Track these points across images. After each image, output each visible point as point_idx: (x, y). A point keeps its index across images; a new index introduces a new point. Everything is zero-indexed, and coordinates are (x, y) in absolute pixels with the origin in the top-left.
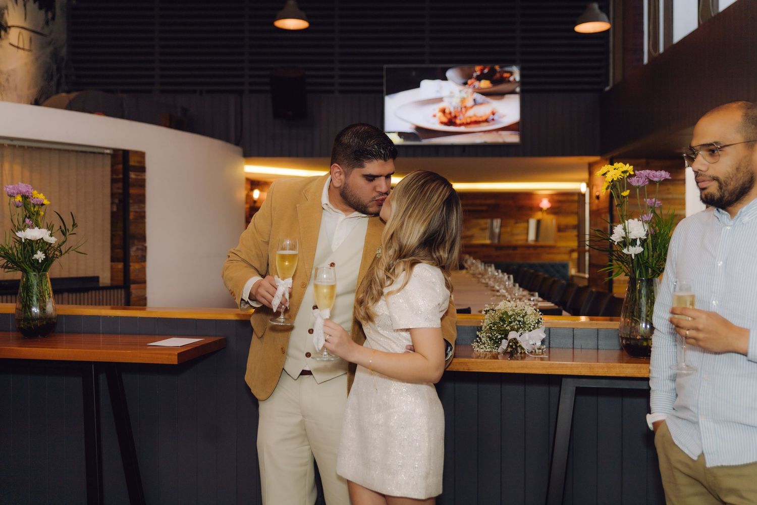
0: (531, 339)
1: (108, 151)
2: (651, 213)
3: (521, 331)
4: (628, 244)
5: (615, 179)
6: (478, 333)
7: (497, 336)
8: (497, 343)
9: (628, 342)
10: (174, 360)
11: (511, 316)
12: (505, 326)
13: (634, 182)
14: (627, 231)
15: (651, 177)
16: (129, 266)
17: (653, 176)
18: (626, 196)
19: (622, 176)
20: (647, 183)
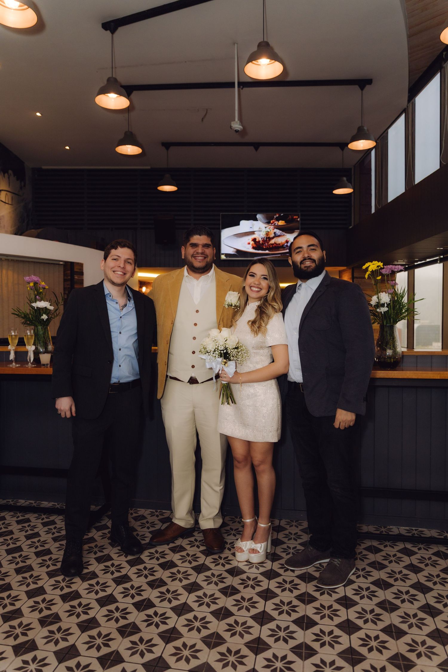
1: (62, 263)
2: (393, 289)
4: (380, 306)
5: (374, 270)
9: (380, 360)
13: (384, 272)
14: (380, 299)
17: (394, 268)
18: (379, 280)
19: (377, 268)
20: (391, 272)
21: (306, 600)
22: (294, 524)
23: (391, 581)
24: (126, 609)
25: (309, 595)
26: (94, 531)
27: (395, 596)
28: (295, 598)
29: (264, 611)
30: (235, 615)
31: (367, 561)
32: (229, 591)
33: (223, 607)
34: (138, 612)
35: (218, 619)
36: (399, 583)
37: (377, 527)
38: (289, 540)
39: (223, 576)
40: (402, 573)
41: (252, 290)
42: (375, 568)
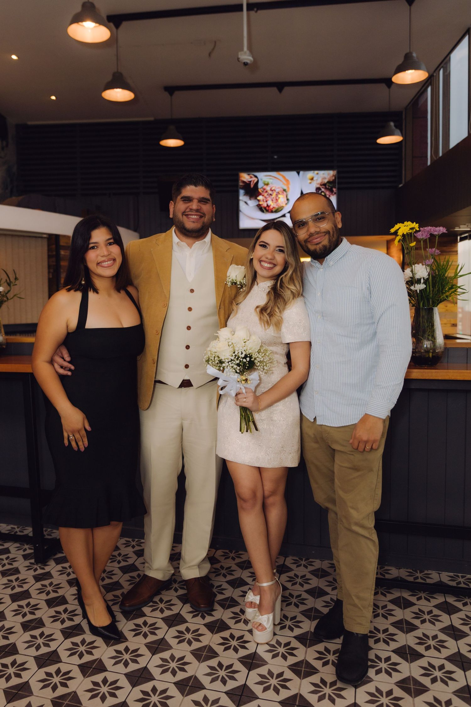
1: (45, 236)
2: (432, 259)
4: (414, 283)
5: (405, 233)
13: (419, 236)
14: (414, 273)
15: (432, 231)
17: (434, 230)
18: (413, 246)
19: (411, 231)
20: (429, 236)
21: (303, 671)
22: (303, 562)
23: (421, 649)
24: (69, 672)
25: (308, 664)
26: (52, 563)
27: (423, 672)
28: (289, 668)
29: (245, 686)
30: (206, 689)
31: (392, 619)
32: (204, 654)
33: (193, 675)
34: (83, 678)
35: (182, 693)
36: (432, 652)
37: (411, 571)
38: (293, 585)
39: (200, 632)
40: (437, 638)
41: (261, 266)
42: (401, 630)
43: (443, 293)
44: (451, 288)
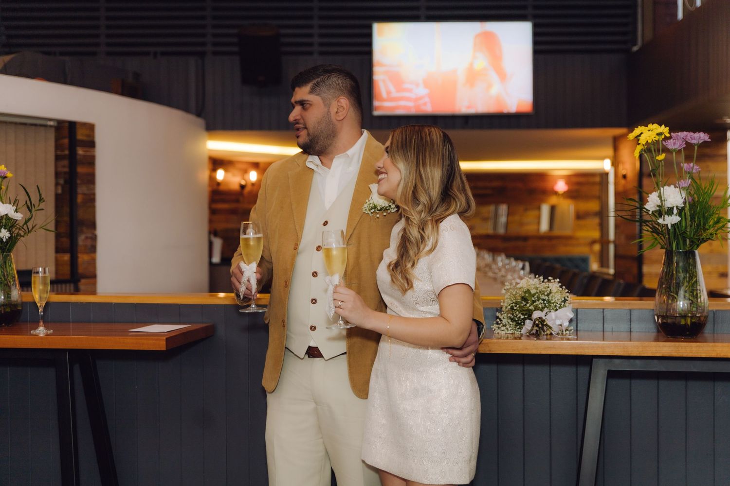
0: (559, 318)
1: (52, 123)
2: (689, 179)
3: (546, 310)
4: (664, 213)
5: (650, 141)
6: (498, 314)
7: (520, 317)
8: (519, 324)
9: (664, 321)
10: (162, 346)
11: (535, 294)
12: (528, 305)
13: (670, 145)
14: (663, 199)
15: (688, 139)
16: (77, 257)
17: (691, 138)
18: (661, 160)
19: (657, 138)
20: (685, 146)
43: (705, 230)
44: (718, 222)
